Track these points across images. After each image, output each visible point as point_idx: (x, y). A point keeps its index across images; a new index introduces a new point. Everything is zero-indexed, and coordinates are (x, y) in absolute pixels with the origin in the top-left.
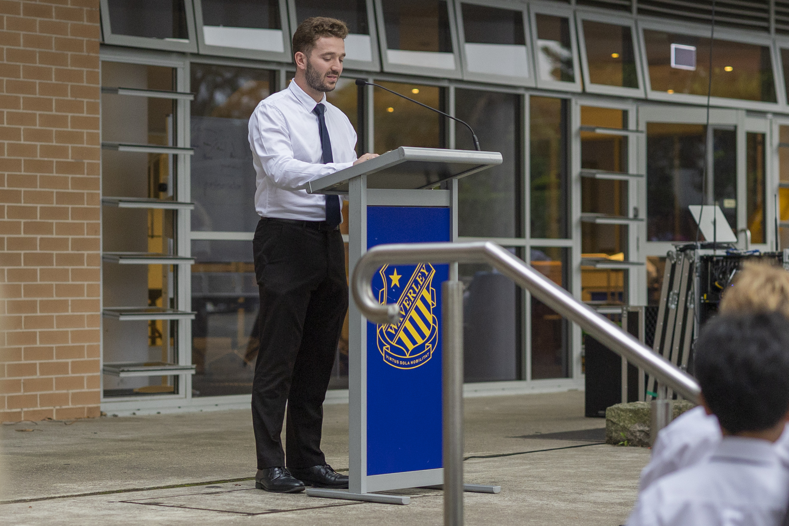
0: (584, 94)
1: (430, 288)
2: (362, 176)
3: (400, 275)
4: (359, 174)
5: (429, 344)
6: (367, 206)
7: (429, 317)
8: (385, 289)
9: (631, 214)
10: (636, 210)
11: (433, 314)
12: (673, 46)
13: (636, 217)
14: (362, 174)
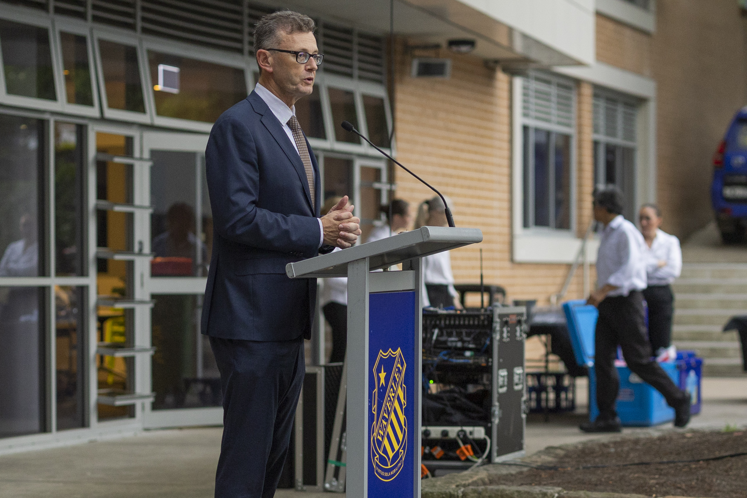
0: (103, 119)
1: (403, 385)
2: (366, 258)
3: (385, 372)
4: (364, 257)
5: (402, 450)
6: (370, 293)
7: (402, 417)
8: (376, 390)
9: (136, 248)
10: (141, 243)
11: (404, 415)
12: (161, 68)
13: (141, 253)
14: (367, 257)
